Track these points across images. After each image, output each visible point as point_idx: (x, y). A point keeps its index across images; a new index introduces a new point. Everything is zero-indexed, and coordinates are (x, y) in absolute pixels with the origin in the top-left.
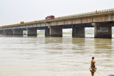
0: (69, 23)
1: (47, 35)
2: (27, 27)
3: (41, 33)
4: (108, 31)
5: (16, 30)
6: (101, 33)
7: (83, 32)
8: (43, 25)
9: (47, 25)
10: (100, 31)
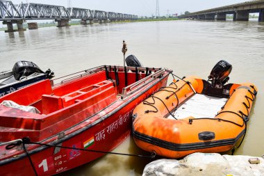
2: (217, 12)
8: (231, 10)
9: (235, 10)
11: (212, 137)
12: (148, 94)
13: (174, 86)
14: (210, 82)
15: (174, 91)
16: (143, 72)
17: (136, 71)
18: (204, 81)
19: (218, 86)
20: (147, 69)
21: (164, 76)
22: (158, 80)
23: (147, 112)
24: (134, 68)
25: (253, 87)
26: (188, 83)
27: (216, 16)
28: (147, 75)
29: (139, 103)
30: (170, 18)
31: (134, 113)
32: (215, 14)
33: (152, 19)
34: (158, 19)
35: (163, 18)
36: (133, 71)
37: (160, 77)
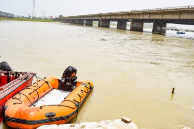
0: (114, 18)
1: (99, 26)
2: (86, 18)
3: (96, 23)
4: (140, 26)
5: (78, 20)
6: (135, 27)
7: (125, 25)
8: (96, 18)
9: (99, 18)
10: (134, 25)
11: (53, 116)
12: (17, 92)
13: (36, 85)
14: (63, 81)
15: (36, 88)
16: (13, 75)
17: (8, 74)
18: (59, 80)
19: (68, 83)
20: (16, 73)
21: (29, 78)
22: (25, 81)
23: (15, 104)
24: (6, 72)
25: (89, 84)
26: (47, 82)
27: (85, 22)
28: (16, 78)
29: (10, 98)
30: (46, 20)
31: (6, 105)
32: (84, 20)
33: (28, 19)
34: (34, 19)
35: (39, 19)
36: (5, 74)
37: (25, 79)
